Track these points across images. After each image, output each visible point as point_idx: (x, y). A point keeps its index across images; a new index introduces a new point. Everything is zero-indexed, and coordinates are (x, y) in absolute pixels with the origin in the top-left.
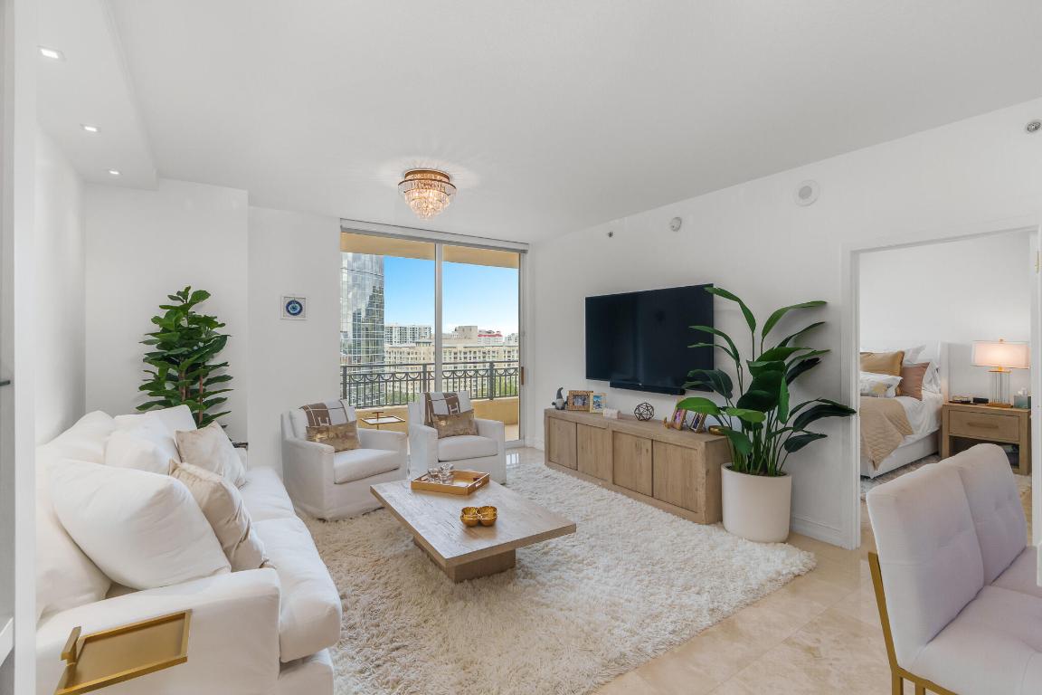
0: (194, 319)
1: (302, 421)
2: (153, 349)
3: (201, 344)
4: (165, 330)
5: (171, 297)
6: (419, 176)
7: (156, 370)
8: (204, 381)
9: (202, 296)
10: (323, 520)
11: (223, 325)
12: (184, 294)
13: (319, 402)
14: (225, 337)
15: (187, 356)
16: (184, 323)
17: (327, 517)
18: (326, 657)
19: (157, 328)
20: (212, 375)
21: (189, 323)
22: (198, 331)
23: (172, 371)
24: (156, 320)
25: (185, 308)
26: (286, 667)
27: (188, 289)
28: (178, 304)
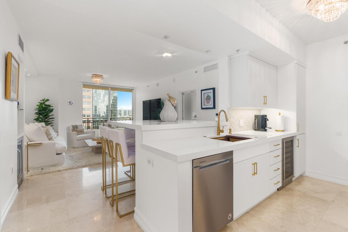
0: (46, 105)
1: (71, 128)
2: (37, 111)
3: (48, 111)
4: (39, 107)
5: (41, 101)
6: (95, 76)
7: (37, 116)
8: (48, 118)
9: (48, 100)
10: (74, 148)
11: (52, 107)
12: (44, 100)
13: (76, 125)
14: (53, 110)
15: (45, 113)
16: (44, 106)
17: (75, 147)
18: (64, 154)
19: (38, 107)
20: (50, 117)
21: (45, 106)
22: (47, 108)
23: (41, 116)
24: (37, 105)
25: (44, 103)
26: (57, 154)
27: (44, 99)
28: (42, 102)
